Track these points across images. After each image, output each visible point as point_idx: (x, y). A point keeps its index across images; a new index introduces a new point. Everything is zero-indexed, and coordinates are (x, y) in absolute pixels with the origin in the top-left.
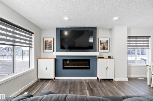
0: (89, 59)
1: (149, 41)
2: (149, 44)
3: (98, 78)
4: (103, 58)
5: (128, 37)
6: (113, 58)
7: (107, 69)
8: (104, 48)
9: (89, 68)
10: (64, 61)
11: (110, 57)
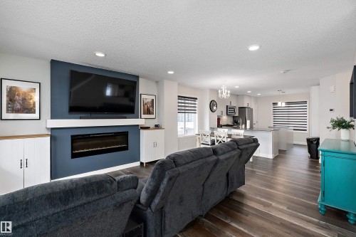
0: (127, 132)
1: (195, 104)
2: (195, 107)
3: (142, 164)
4: (148, 128)
5: (179, 97)
6: (161, 128)
7: (155, 145)
8: (148, 112)
9: (126, 148)
10: (75, 139)
11: (157, 127)
